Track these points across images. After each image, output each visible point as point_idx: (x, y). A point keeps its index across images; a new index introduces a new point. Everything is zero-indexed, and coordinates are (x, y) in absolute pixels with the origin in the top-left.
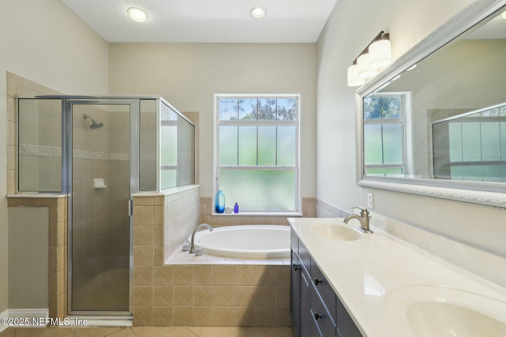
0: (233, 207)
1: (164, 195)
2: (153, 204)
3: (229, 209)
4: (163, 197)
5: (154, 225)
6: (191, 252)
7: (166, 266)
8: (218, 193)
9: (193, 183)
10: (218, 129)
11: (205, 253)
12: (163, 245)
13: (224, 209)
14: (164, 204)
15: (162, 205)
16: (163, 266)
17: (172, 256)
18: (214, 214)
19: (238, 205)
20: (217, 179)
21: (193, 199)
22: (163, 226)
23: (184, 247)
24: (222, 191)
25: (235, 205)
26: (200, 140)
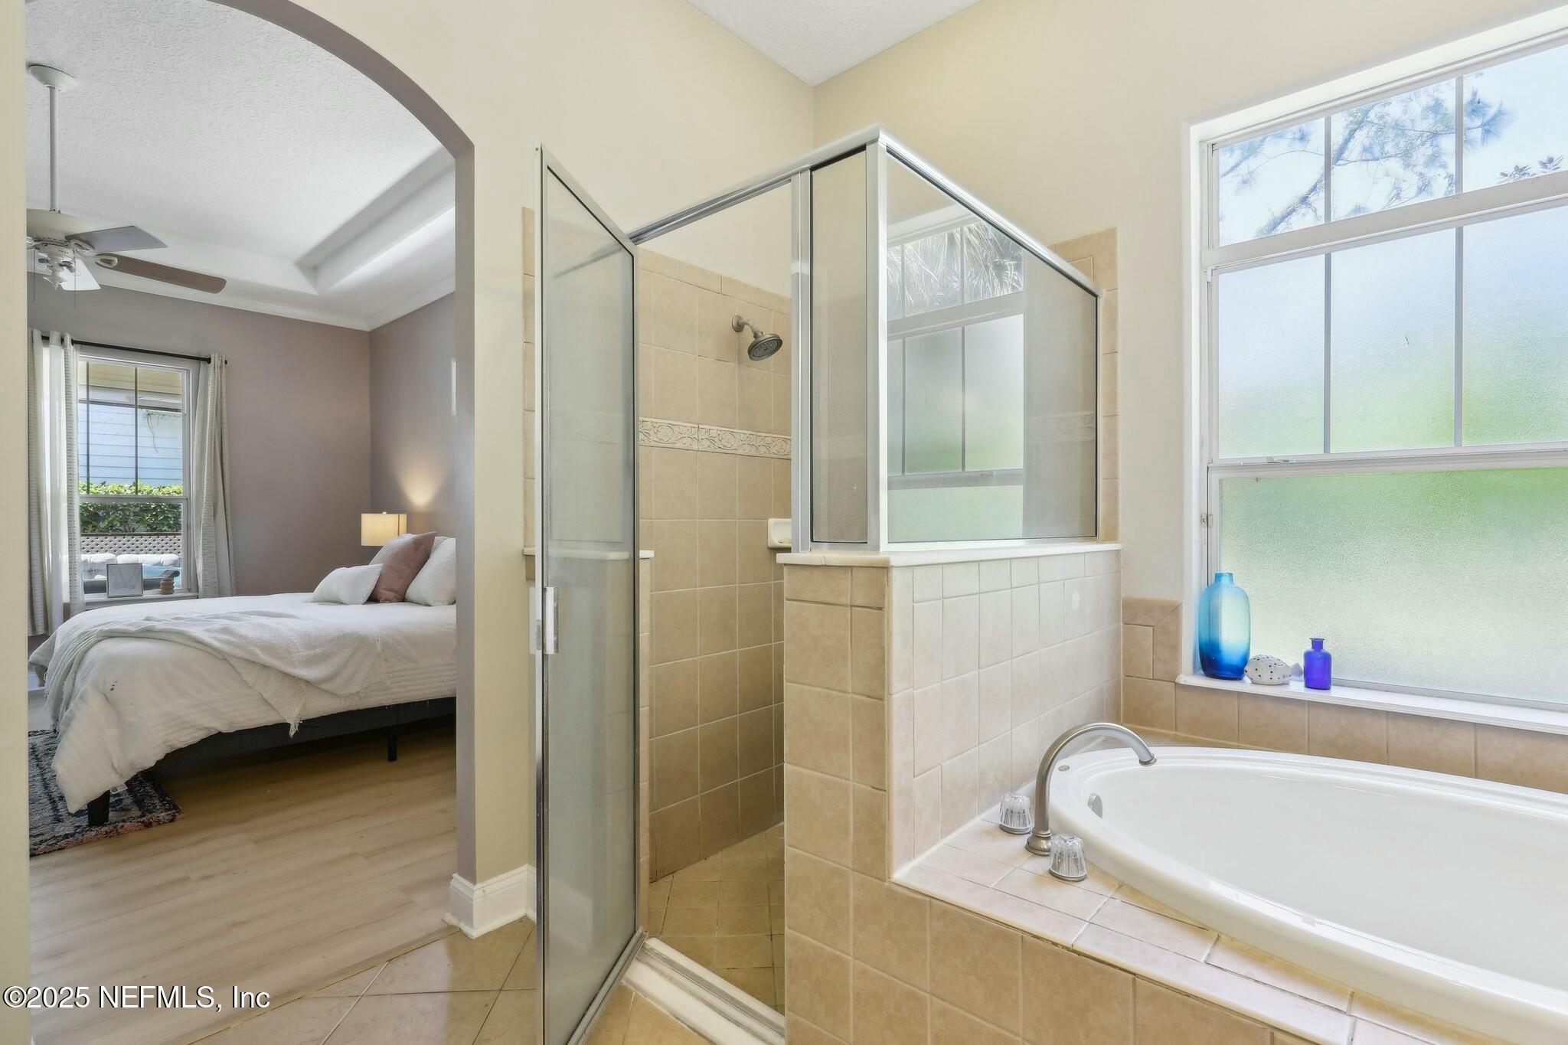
0: (1295, 658)
1: (887, 561)
2: (849, 598)
3: (1273, 665)
4: (885, 571)
5: (854, 693)
6: (1032, 849)
7: (896, 887)
8: (1214, 583)
9: (1092, 533)
10: (1210, 289)
11: (1104, 876)
12: (886, 789)
13: (1245, 661)
14: (890, 605)
15: (879, 607)
16: (886, 884)
17: (940, 844)
18: (1190, 676)
19: (1327, 647)
20: (1206, 520)
21: (1076, 598)
22: (886, 702)
23: (1010, 813)
24: (1231, 575)
25: (1309, 647)
26: (1119, 348)
